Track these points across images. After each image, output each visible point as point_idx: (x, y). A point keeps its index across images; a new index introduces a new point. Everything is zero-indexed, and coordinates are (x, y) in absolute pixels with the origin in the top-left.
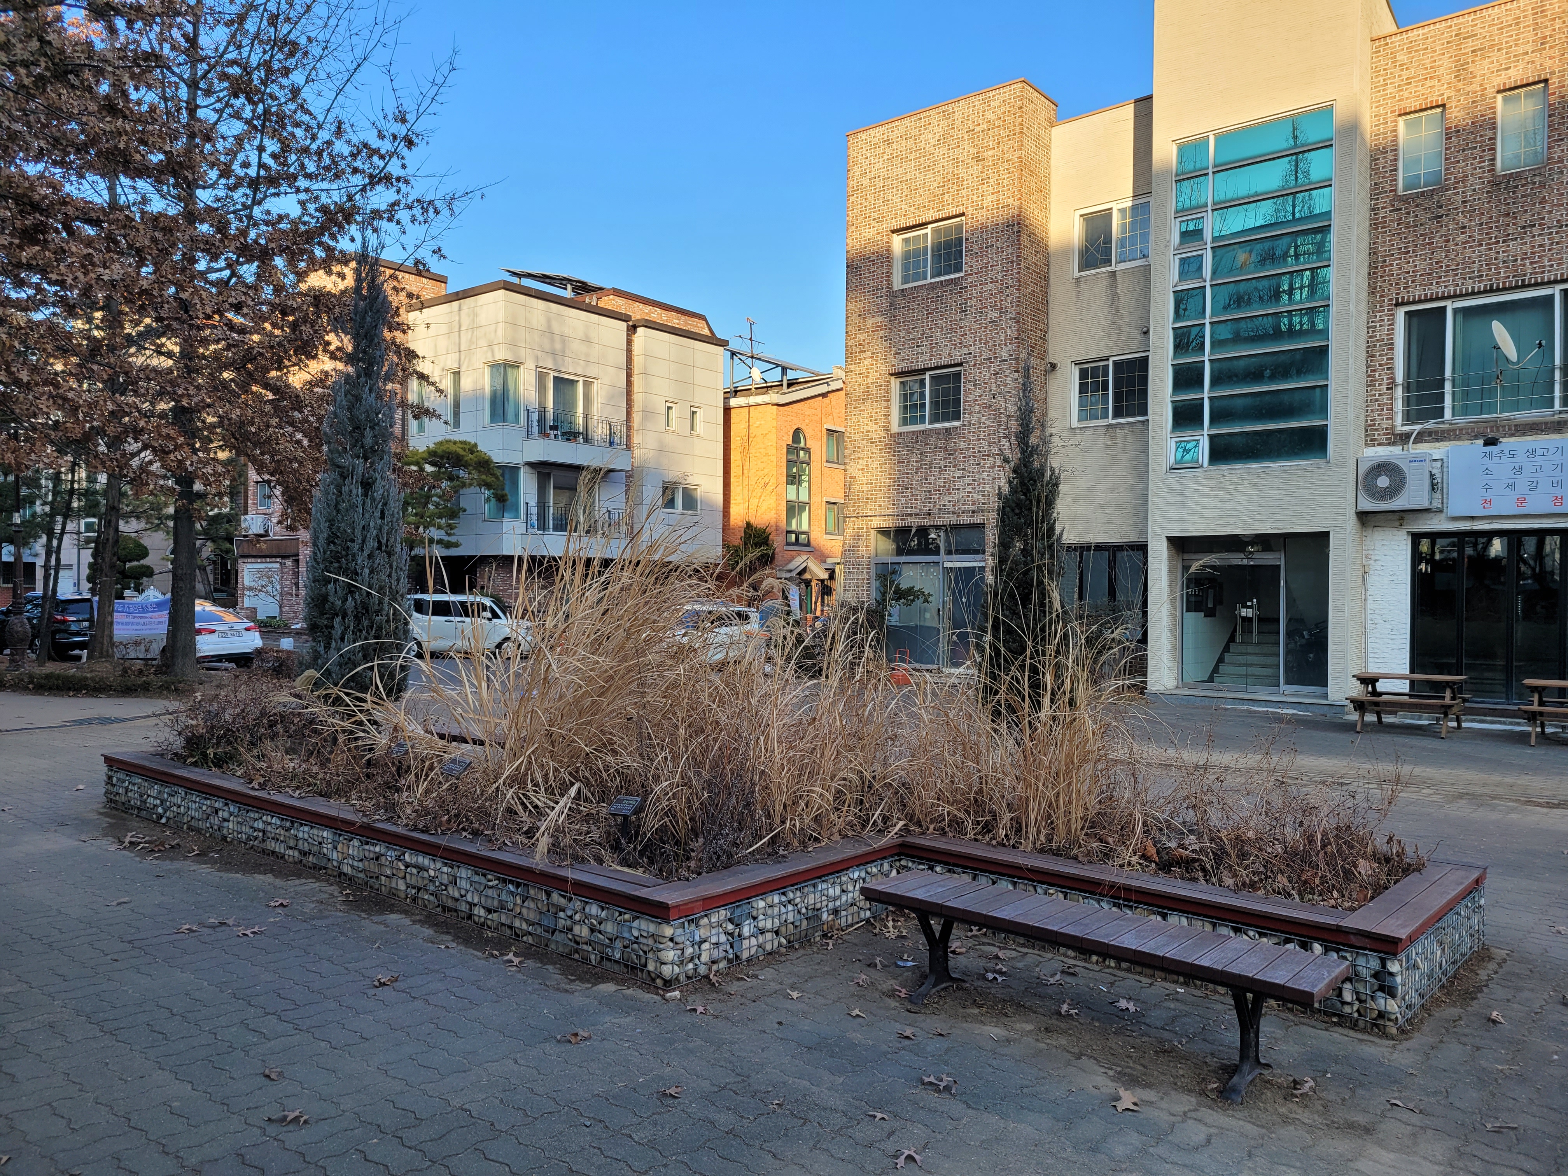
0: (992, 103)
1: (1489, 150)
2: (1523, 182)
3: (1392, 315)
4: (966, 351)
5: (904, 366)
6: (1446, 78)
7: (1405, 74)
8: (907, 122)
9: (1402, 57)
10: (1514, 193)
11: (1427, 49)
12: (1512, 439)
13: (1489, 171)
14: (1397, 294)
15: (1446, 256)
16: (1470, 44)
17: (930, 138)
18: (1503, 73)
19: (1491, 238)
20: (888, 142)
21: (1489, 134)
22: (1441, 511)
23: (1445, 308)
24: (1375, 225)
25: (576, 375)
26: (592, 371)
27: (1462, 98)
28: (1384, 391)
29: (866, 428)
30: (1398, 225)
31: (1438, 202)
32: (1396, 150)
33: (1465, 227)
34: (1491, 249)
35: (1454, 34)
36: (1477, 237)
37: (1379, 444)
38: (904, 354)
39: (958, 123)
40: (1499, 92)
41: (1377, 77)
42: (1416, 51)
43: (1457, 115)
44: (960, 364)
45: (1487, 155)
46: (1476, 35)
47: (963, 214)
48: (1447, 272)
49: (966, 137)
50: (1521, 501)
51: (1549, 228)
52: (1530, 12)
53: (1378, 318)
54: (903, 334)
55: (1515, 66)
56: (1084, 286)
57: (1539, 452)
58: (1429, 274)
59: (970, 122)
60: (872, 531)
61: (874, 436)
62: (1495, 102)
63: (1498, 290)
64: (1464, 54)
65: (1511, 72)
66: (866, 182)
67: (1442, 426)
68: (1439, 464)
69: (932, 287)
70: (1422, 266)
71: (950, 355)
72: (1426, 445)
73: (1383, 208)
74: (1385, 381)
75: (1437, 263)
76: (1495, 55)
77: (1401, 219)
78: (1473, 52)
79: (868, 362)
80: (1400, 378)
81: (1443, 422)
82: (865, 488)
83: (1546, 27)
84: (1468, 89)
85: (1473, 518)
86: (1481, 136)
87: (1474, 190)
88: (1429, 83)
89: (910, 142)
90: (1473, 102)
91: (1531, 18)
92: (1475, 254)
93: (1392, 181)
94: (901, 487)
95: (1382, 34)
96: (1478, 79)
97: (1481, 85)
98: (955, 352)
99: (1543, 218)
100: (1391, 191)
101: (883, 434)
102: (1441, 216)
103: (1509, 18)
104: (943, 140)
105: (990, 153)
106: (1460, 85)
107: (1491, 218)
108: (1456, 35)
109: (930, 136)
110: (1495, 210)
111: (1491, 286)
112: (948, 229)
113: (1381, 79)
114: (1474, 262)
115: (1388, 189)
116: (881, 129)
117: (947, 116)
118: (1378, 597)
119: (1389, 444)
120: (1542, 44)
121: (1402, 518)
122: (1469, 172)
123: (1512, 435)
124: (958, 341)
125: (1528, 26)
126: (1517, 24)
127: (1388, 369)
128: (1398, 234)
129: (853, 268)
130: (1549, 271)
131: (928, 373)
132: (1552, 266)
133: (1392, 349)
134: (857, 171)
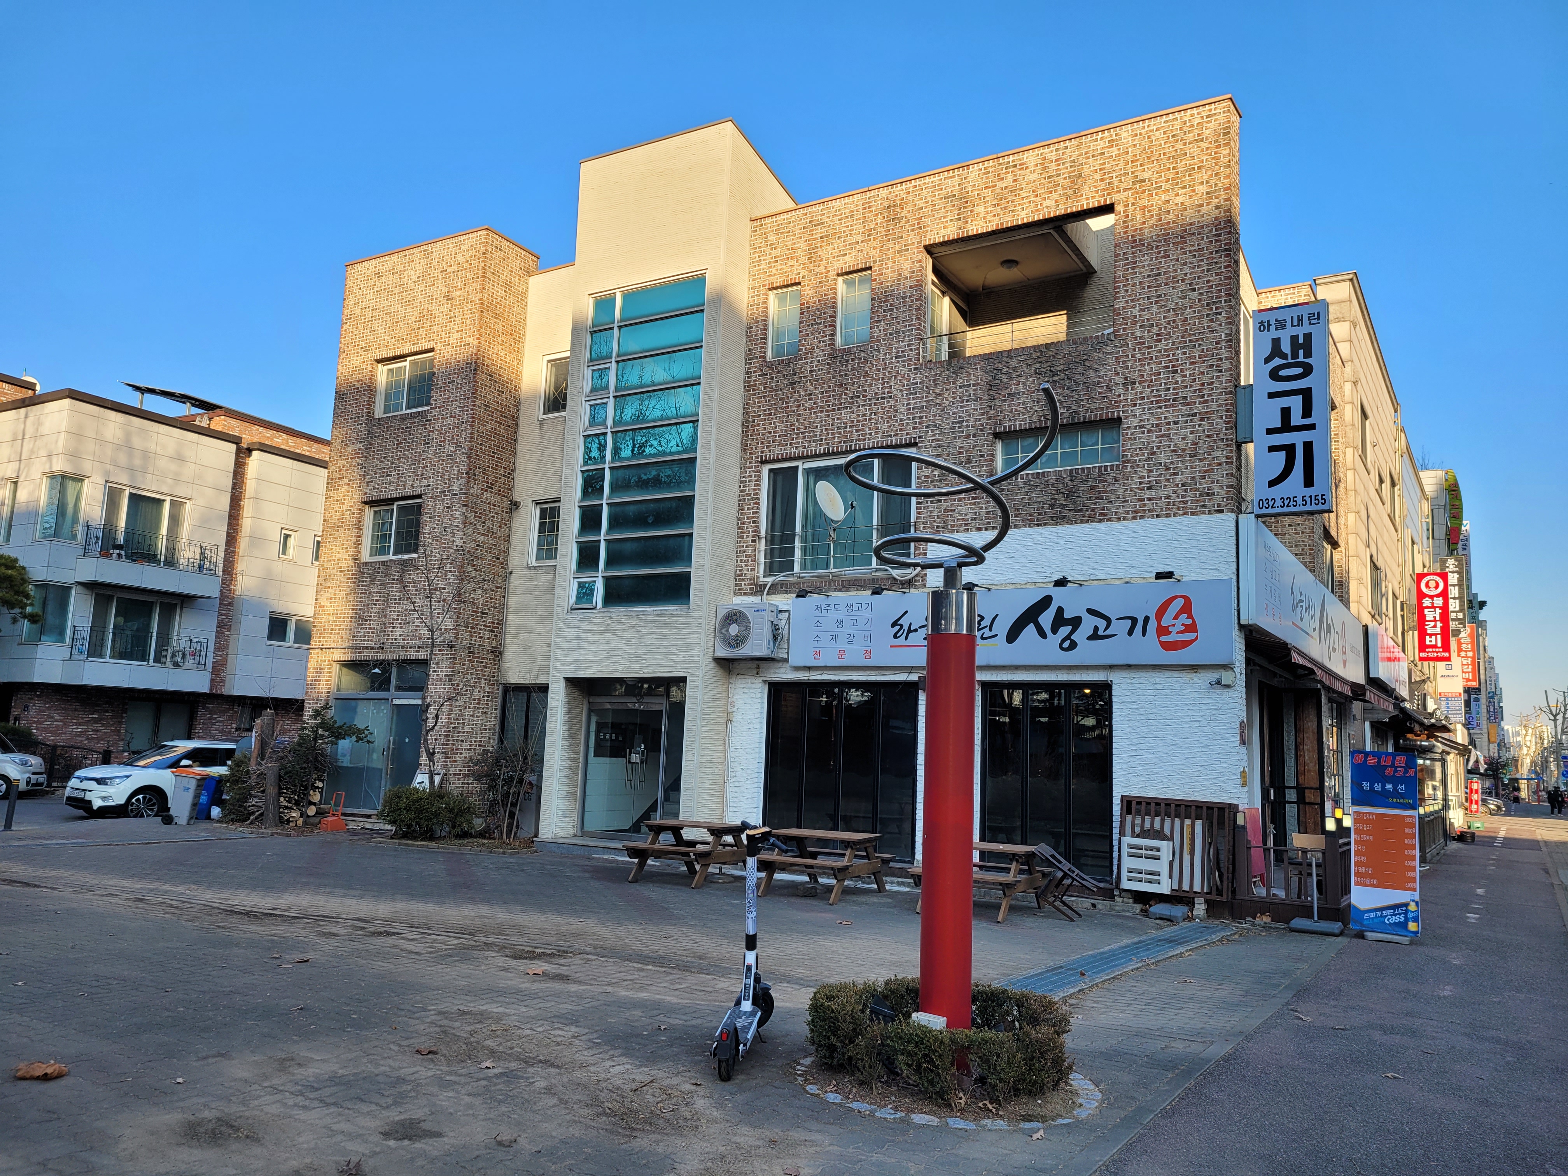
0: (462, 247)
1: (830, 326)
2: (853, 356)
3: (759, 471)
4: (425, 482)
5: (374, 495)
6: (803, 259)
7: (774, 253)
8: (394, 258)
9: (772, 238)
10: (846, 366)
11: (789, 232)
12: (839, 594)
13: (829, 345)
14: (762, 452)
15: (798, 420)
16: (819, 231)
17: (412, 274)
18: (841, 258)
19: (829, 406)
20: (379, 275)
21: (831, 313)
22: (786, 660)
23: (797, 467)
24: (749, 387)
25: (161, 493)
26: (181, 491)
27: (812, 278)
28: (750, 543)
29: (338, 557)
30: (765, 388)
31: (793, 370)
32: (765, 320)
33: (811, 394)
34: (829, 416)
35: (808, 220)
36: (820, 404)
37: (745, 594)
38: (375, 484)
39: (435, 262)
40: (838, 275)
41: (754, 253)
42: (782, 233)
43: (808, 292)
44: (419, 496)
45: (828, 331)
46: (823, 223)
47: (432, 350)
48: (798, 434)
49: (440, 277)
50: (841, 653)
51: (870, 400)
52: (861, 207)
53: (748, 474)
54: (376, 462)
55: (850, 253)
56: (546, 428)
57: (855, 607)
58: (786, 435)
59: (444, 263)
60: (335, 664)
61: (343, 564)
62: (836, 284)
63: (834, 454)
64: (815, 239)
65: (847, 258)
66: (358, 311)
67: (791, 579)
68: (787, 614)
69: (403, 418)
70: (781, 427)
71: (412, 486)
72: (778, 596)
73: (755, 372)
74: (751, 534)
75: (791, 425)
76: (836, 242)
77: (766, 383)
78: (821, 237)
79: (345, 488)
80: (763, 532)
81: (793, 575)
82: (331, 618)
83: (872, 221)
84: (817, 270)
85: (809, 668)
86: (824, 313)
87: (819, 361)
88: (790, 263)
89: (396, 276)
90: (820, 282)
91: (861, 212)
92: (817, 419)
93: (761, 348)
94: (360, 618)
95: (759, 215)
96: (824, 262)
97: (826, 268)
98: (417, 484)
99: (866, 391)
100: (760, 357)
101: (351, 563)
102: (795, 383)
103: (847, 211)
104: (422, 278)
105: (458, 293)
106: (811, 266)
107: (829, 387)
108: (810, 222)
109: (412, 272)
110: (832, 381)
111: (829, 450)
112: (423, 362)
113: (757, 255)
114: (817, 427)
115: (758, 355)
116: (373, 262)
117: (428, 255)
118: (738, 745)
119: (751, 594)
120: (869, 235)
121: (758, 667)
122: (816, 344)
123: (840, 590)
124: (420, 473)
125: (859, 219)
126: (852, 216)
127: (754, 522)
128: (764, 397)
129: (340, 396)
130: (869, 439)
131: (396, 503)
132: (871, 434)
133: (758, 504)
134: (351, 300)
